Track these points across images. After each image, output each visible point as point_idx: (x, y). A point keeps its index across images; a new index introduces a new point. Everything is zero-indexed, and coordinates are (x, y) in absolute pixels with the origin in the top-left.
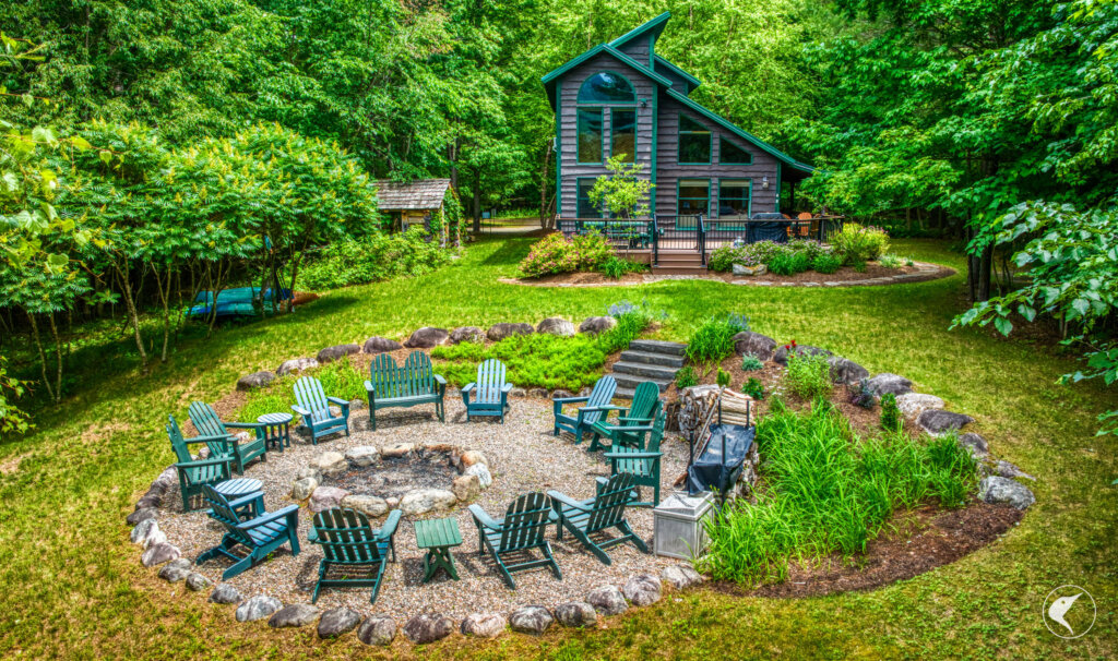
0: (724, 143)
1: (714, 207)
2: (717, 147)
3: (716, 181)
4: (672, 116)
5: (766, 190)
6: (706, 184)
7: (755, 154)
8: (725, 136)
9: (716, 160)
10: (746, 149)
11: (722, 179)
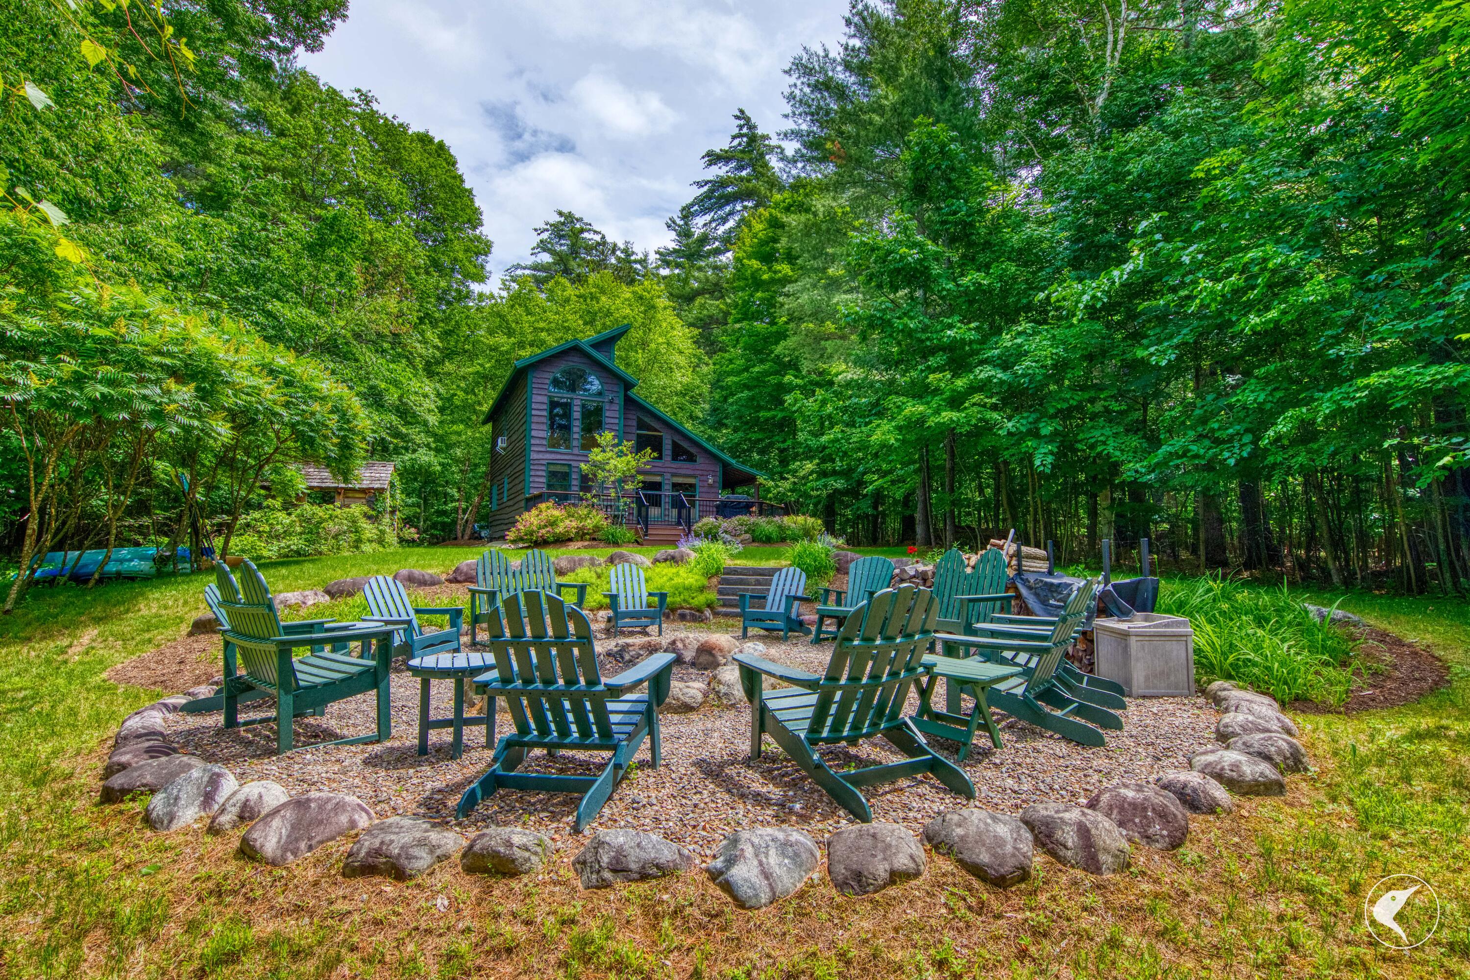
0: (675, 445)
1: (667, 500)
2: (670, 448)
3: (668, 477)
4: (634, 417)
5: (710, 486)
6: (658, 479)
7: (702, 455)
8: (677, 439)
9: (669, 459)
10: (693, 450)
11: (674, 475)
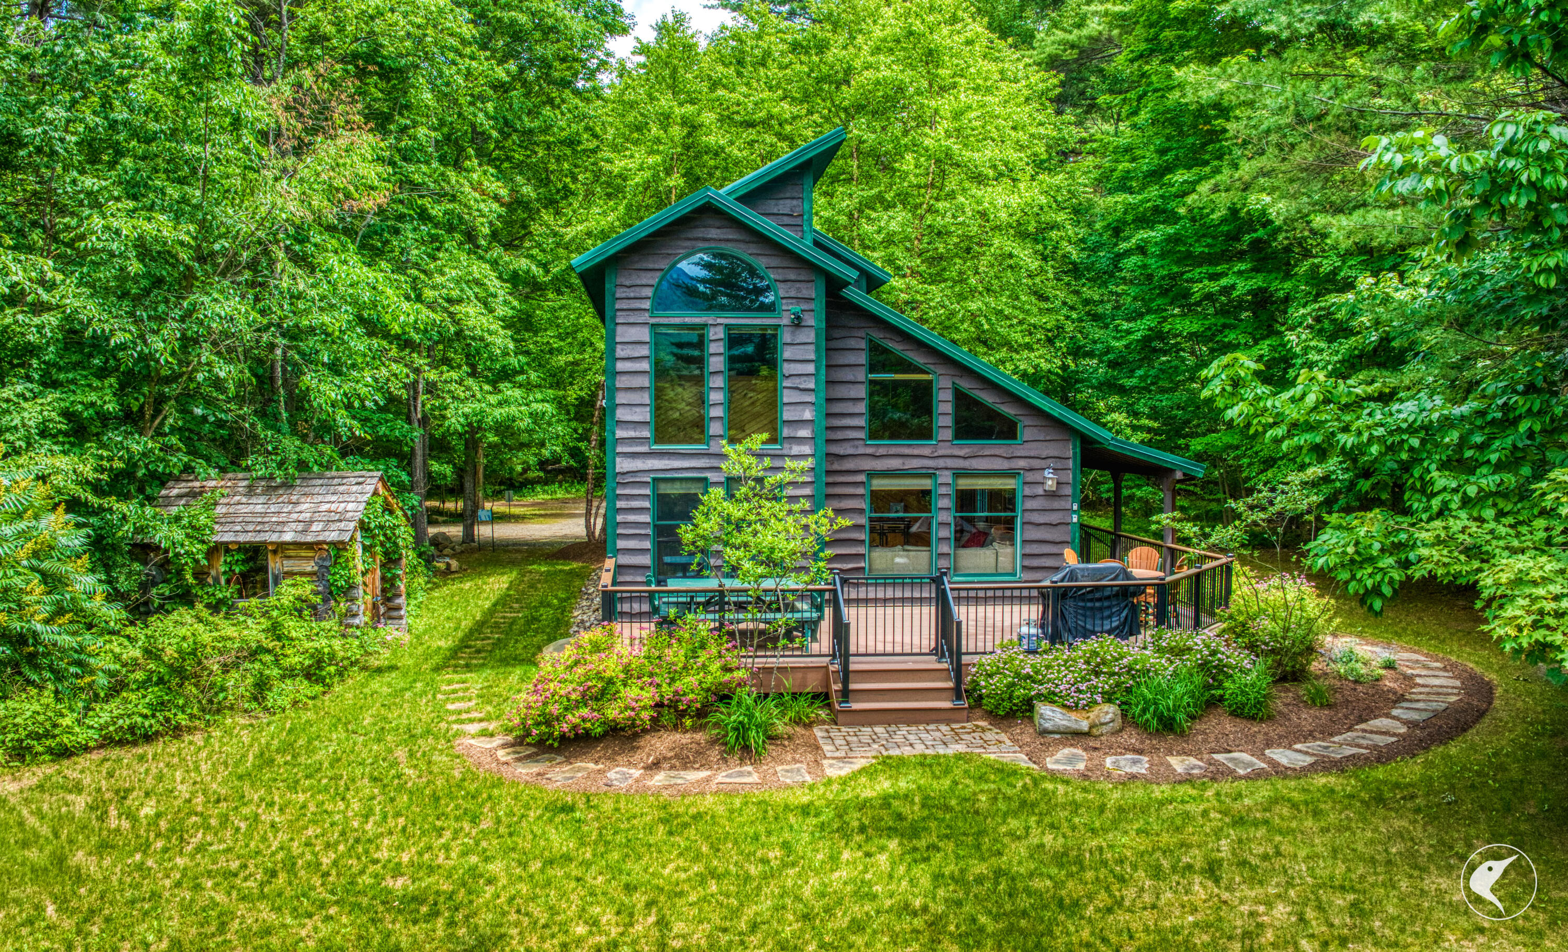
1: (944, 533)
2: (948, 408)
3: (946, 477)
4: (852, 343)
5: (1051, 495)
6: (926, 484)
7: (1028, 421)
8: (965, 385)
9: (948, 434)
10: (1008, 410)
